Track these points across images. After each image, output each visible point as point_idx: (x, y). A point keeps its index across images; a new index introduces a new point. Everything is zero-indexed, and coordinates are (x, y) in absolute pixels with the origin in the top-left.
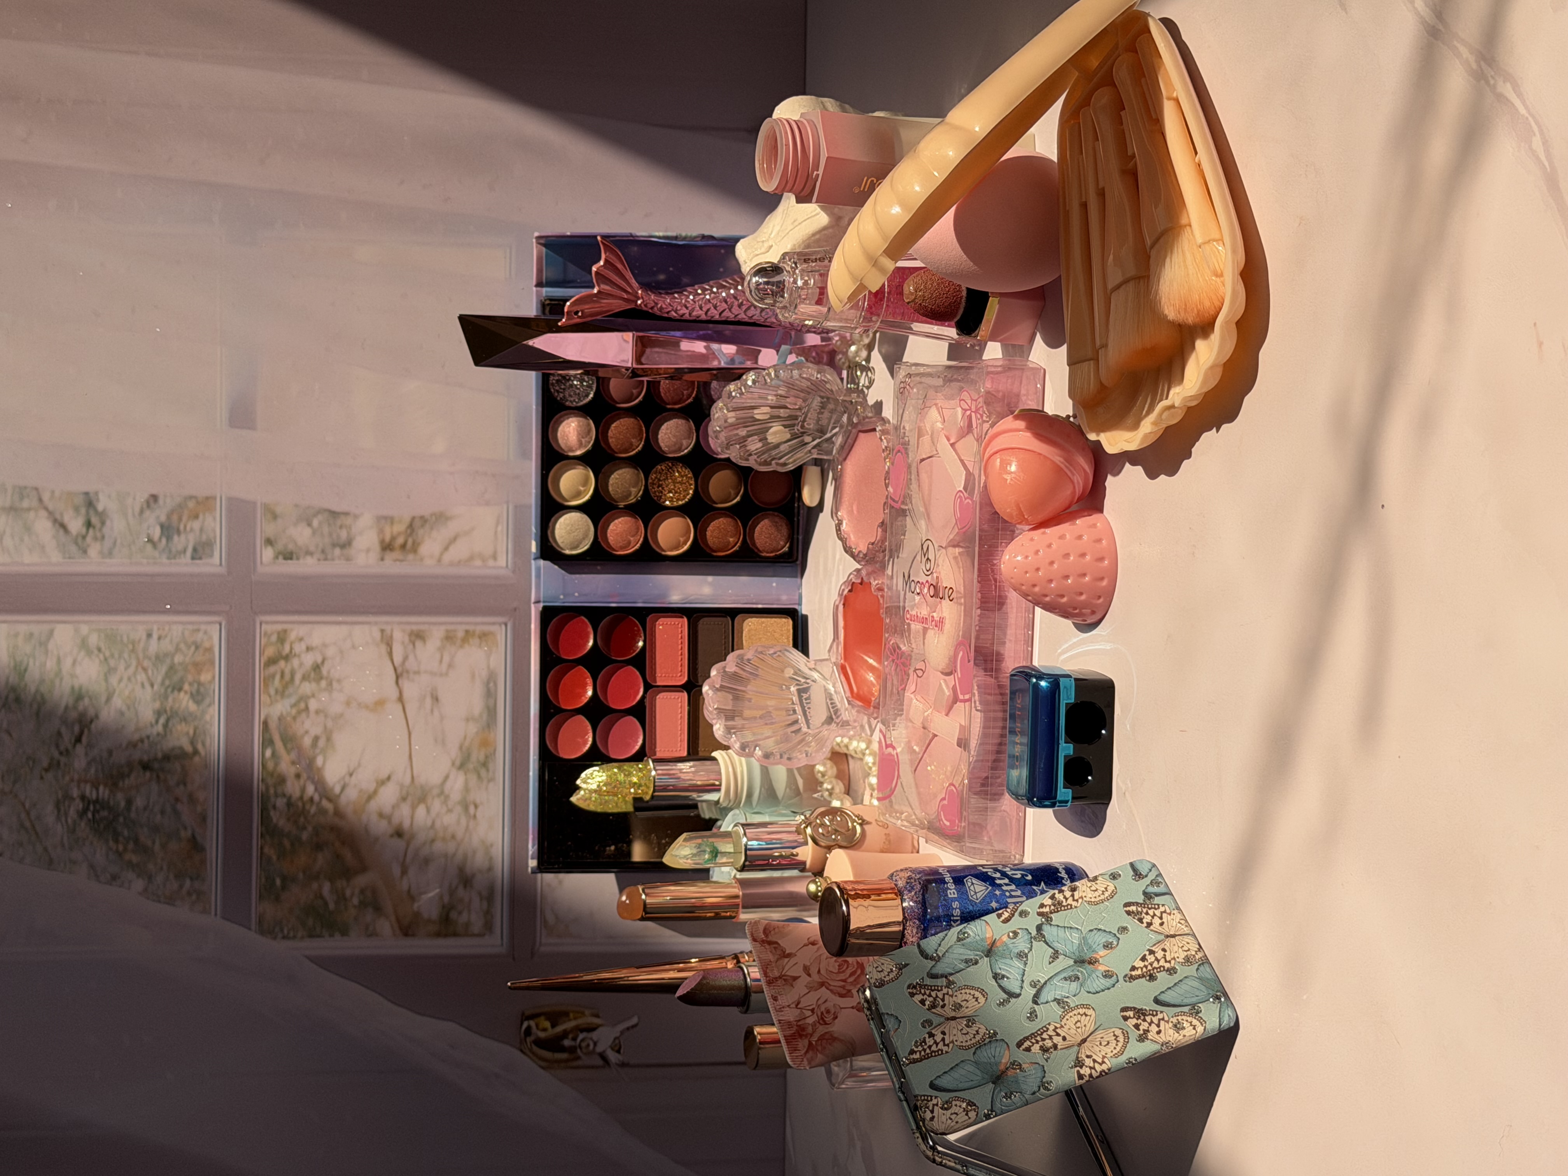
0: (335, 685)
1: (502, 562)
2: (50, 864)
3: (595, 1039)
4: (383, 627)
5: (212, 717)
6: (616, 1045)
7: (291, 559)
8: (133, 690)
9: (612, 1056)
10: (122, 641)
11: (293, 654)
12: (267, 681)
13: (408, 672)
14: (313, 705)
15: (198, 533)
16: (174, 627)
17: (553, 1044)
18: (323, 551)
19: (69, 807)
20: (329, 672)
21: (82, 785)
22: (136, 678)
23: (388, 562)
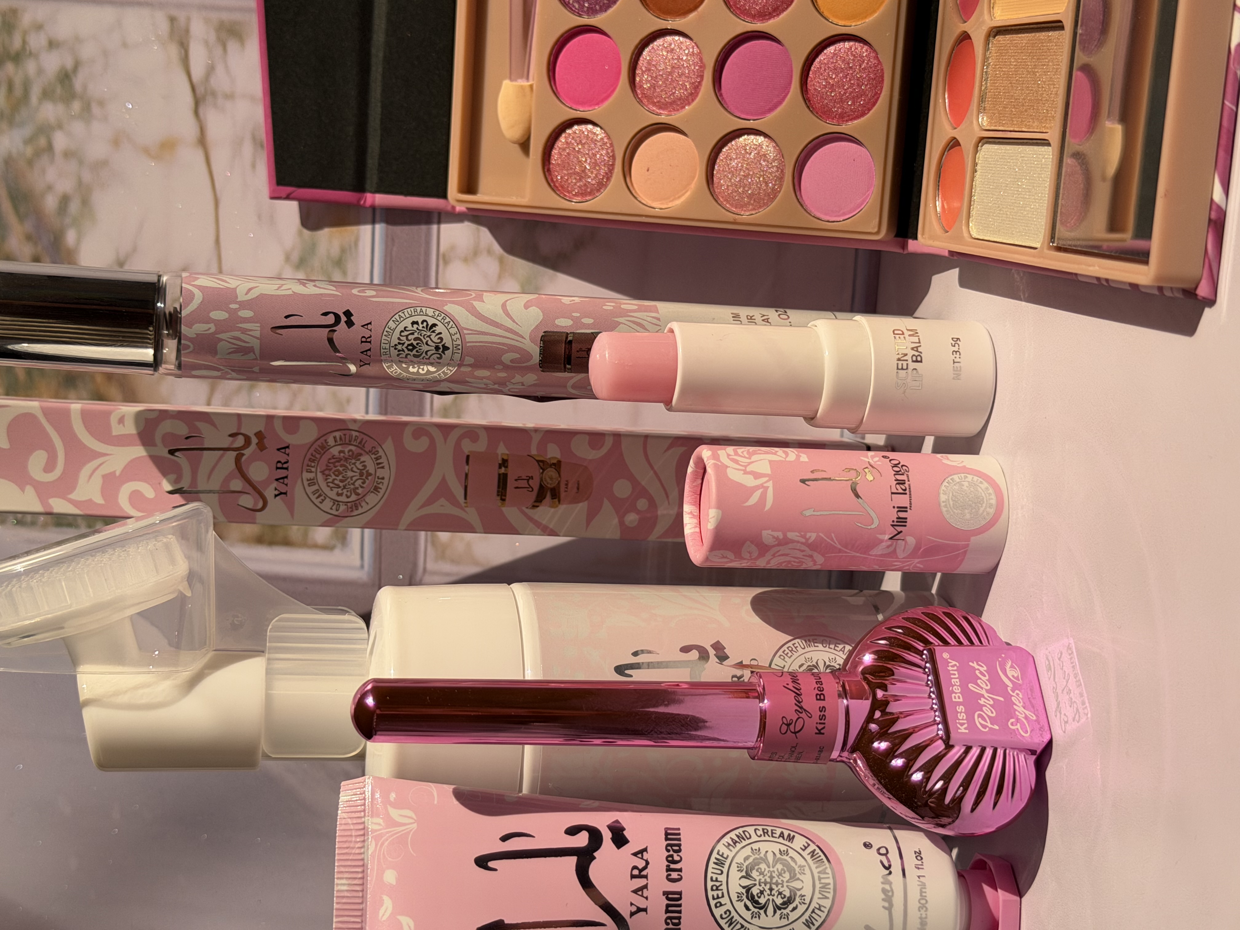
0: (96, 110)
11: (28, 52)
13: (214, 94)
14: (60, 141)
20: (85, 87)
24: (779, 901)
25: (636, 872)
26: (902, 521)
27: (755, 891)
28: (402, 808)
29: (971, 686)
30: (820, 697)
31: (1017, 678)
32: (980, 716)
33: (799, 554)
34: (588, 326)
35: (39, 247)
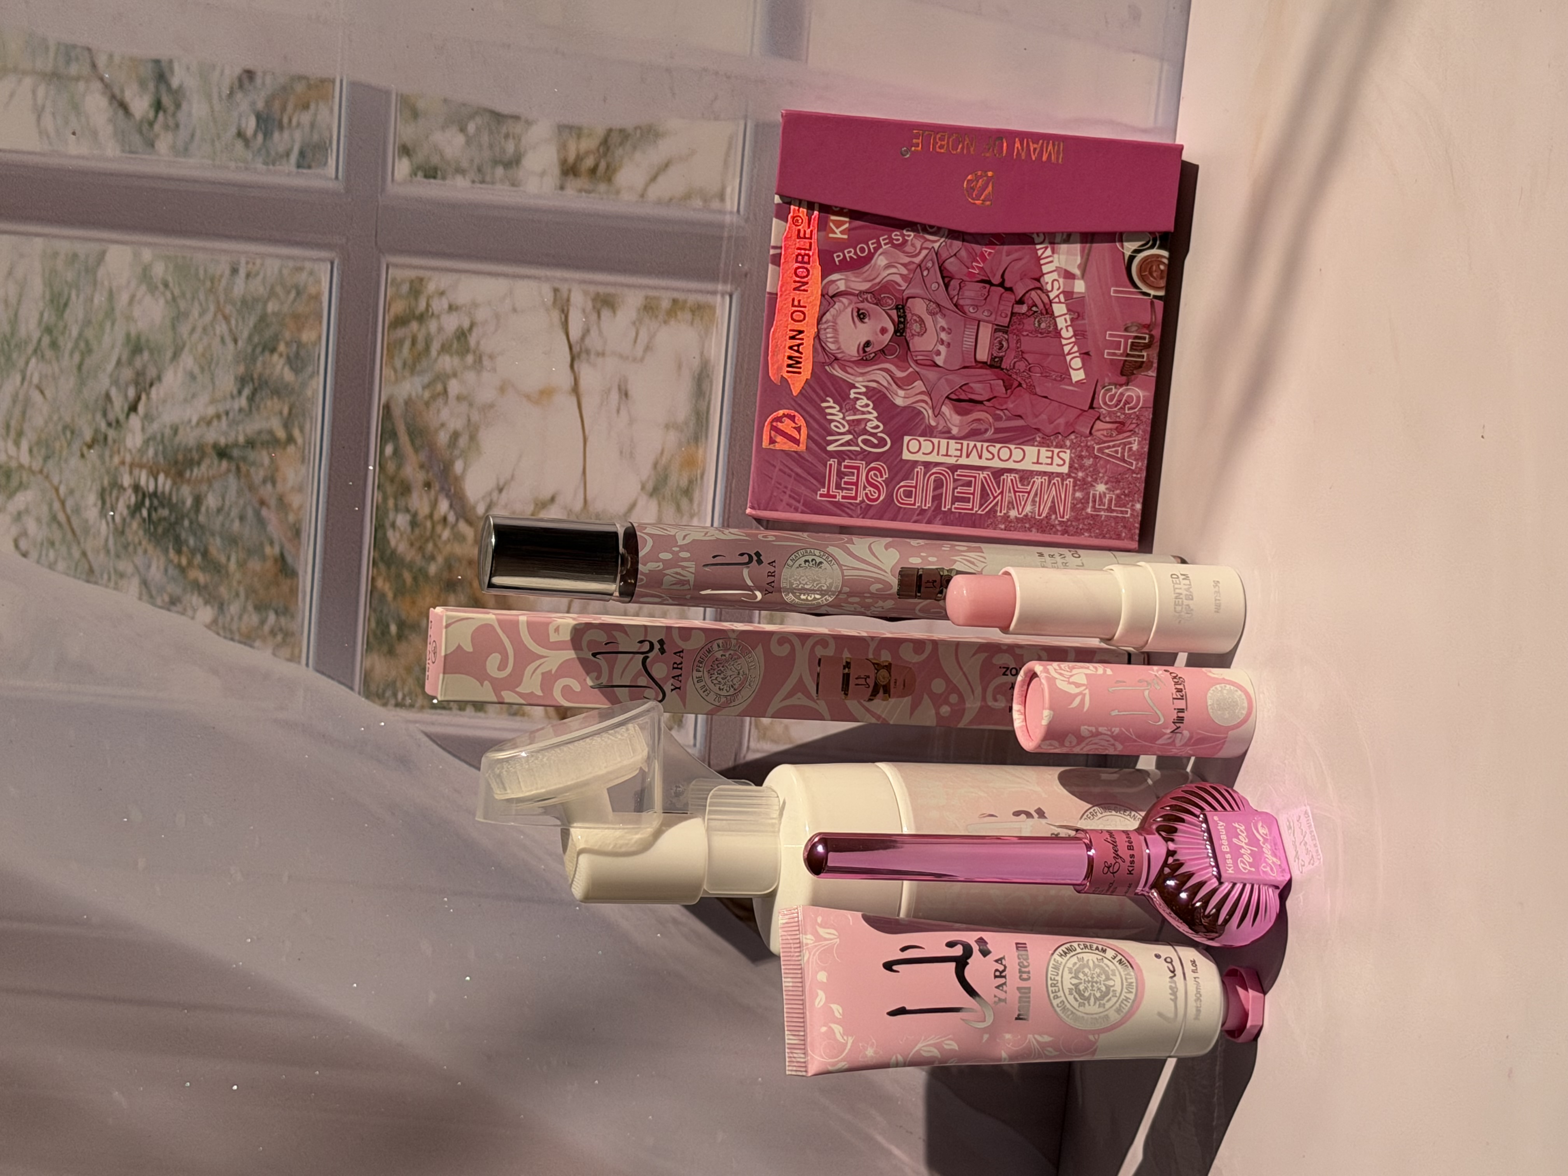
0: (486, 362)
1: (731, 204)
2: (90, 575)
4: (557, 286)
5: (316, 391)
7: (435, 177)
8: (209, 346)
10: (197, 274)
11: (430, 313)
12: (393, 347)
13: (588, 352)
14: (454, 387)
15: (307, 129)
16: (269, 262)
18: (479, 170)
19: (117, 499)
20: (478, 343)
21: (136, 471)
22: (214, 329)
23: (570, 192)
24: (1098, 995)
25: (998, 974)
26: (1180, 720)
27: (1081, 987)
28: (828, 928)
29: (1235, 840)
30: (1130, 848)
31: (1266, 835)
32: (1242, 861)
33: (1106, 743)
34: (932, 563)
35: (430, 474)
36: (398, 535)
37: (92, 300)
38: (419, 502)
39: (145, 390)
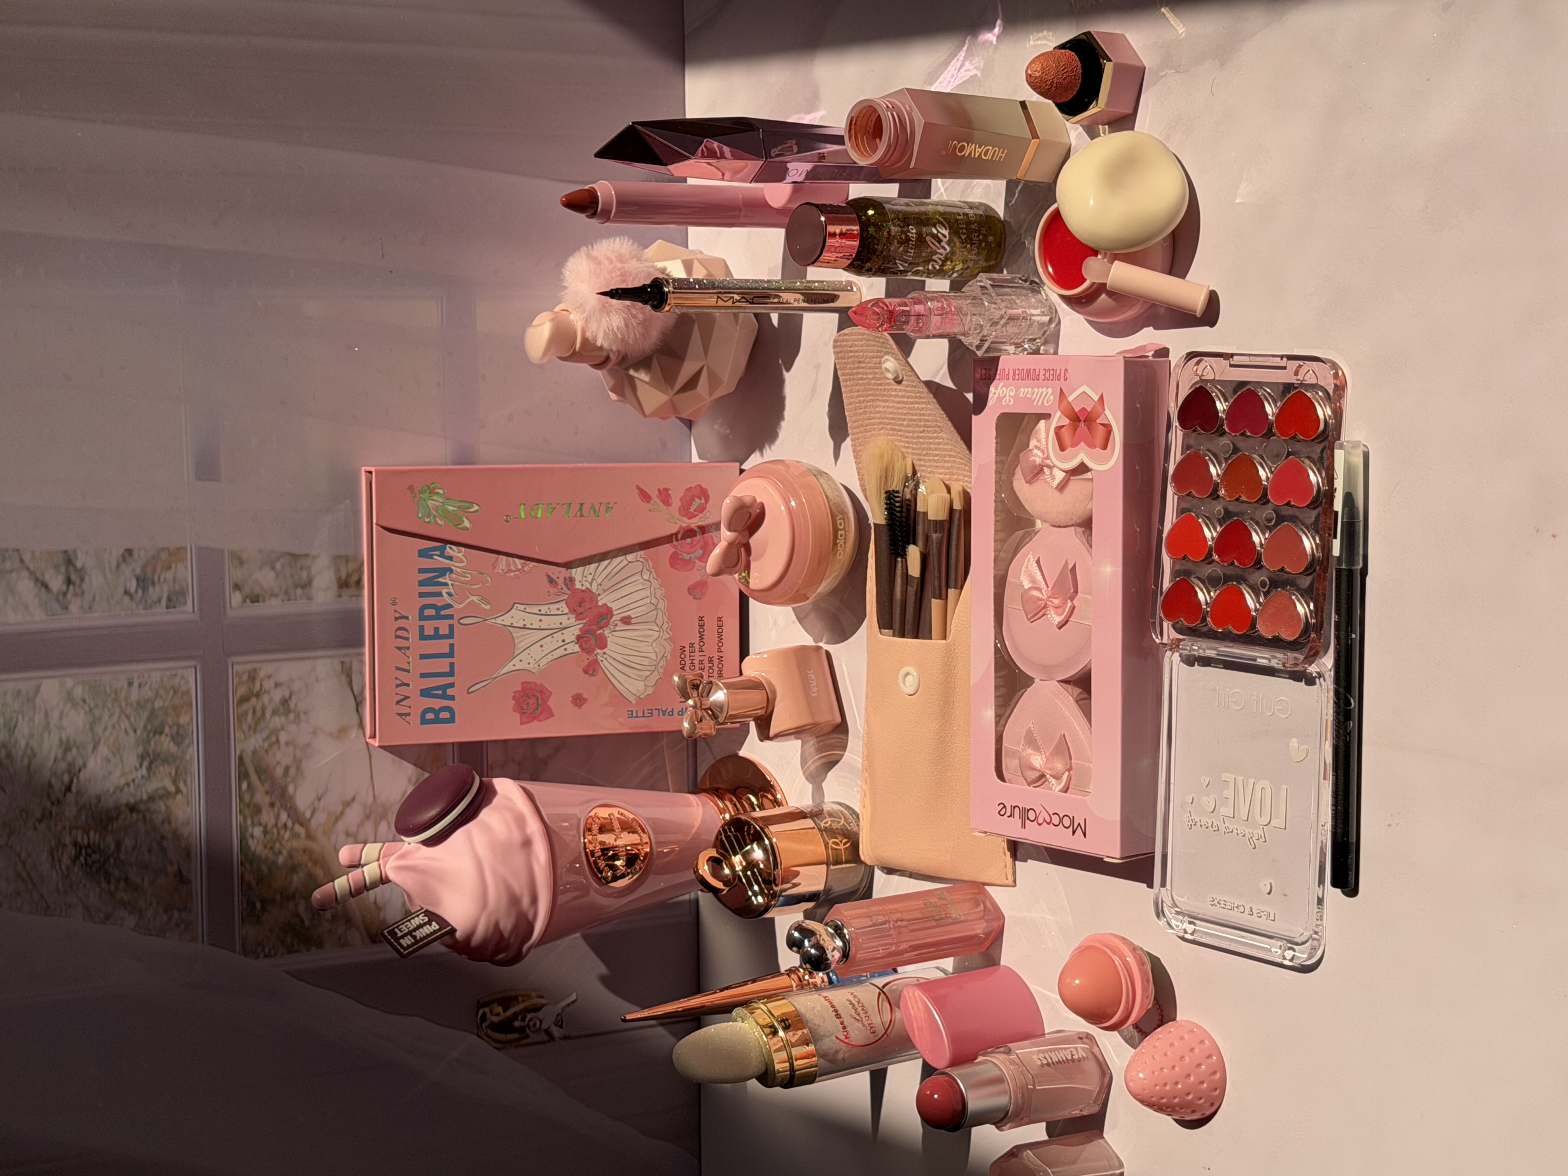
0: (302, 717)
2: (47, 910)
3: (541, 1017)
4: (345, 659)
5: (192, 756)
6: (558, 1022)
7: (258, 602)
8: (118, 737)
9: (556, 1032)
10: (105, 690)
11: (263, 691)
12: (241, 718)
14: (283, 737)
15: (171, 582)
16: (153, 674)
17: (505, 1026)
18: (286, 592)
19: (62, 854)
21: (74, 832)
22: (120, 726)
23: (345, 598)
35: (273, 797)
36: (256, 841)
37: (34, 721)
38: (267, 817)
39: (75, 774)
